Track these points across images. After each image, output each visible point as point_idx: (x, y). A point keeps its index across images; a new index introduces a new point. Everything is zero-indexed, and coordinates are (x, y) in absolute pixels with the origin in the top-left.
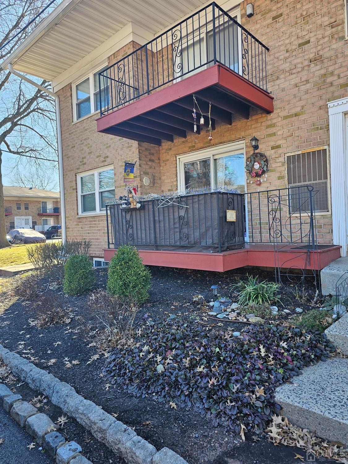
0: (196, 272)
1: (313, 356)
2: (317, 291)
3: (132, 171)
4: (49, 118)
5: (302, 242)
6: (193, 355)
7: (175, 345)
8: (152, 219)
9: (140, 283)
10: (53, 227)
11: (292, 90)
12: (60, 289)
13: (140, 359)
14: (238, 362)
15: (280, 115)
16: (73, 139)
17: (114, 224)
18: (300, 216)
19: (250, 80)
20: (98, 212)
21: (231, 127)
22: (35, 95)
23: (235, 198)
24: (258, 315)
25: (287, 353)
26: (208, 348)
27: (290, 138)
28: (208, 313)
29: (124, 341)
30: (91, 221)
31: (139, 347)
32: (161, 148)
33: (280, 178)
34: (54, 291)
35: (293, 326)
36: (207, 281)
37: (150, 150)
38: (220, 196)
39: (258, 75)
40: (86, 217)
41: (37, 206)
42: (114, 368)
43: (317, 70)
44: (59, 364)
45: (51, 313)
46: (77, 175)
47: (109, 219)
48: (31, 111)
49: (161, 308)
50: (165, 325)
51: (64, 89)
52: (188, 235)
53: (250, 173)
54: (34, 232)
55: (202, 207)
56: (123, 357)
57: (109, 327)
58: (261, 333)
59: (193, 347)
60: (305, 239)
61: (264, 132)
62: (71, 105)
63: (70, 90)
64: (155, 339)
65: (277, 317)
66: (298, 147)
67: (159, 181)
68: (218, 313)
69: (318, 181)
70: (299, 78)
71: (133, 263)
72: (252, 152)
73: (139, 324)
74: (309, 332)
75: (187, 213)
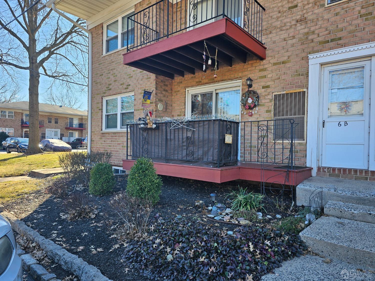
0: (197, 182)
1: (290, 253)
2: (293, 203)
3: (149, 98)
4: (81, 50)
5: (283, 163)
6: (197, 248)
7: (182, 239)
8: (165, 137)
9: (154, 188)
10: (78, 140)
11: (281, 43)
12: (85, 190)
13: (153, 250)
14: (232, 255)
15: (270, 62)
16: (101, 68)
17: (133, 140)
18: (283, 143)
19: (249, 33)
20: (119, 129)
21: (231, 69)
22: (70, 30)
23: (233, 125)
24: (247, 218)
25: (270, 250)
26: (208, 243)
27: (277, 81)
28: (207, 215)
29: (139, 234)
30: (112, 136)
31: (152, 240)
32: (173, 81)
33: (268, 111)
34: (80, 192)
35: (274, 229)
36: (206, 190)
37: (165, 82)
38: (222, 123)
39: (255, 29)
40: (109, 133)
41: (65, 121)
42: (132, 256)
43: (301, 29)
44: (86, 251)
45: (79, 209)
46: (103, 98)
47: (129, 135)
48: (66, 44)
49: (169, 210)
50: (173, 223)
51: (97, 28)
52: (193, 152)
53: (244, 106)
54: (62, 142)
55: (206, 131)
56: (140, 247)
57: (128, 223)
58: (250, 233)
59: (196, 242)
60: (286, 161)
61: (257, 74)
62: (101, 41)
63: (101, 29)
64: (165, 234)
65: (261, 221)
66: (283, 88)
67: (170, 108)
68: (215, 215)
69: (297, 116)
70: (288, 34)
71: (149, 172)
72: (247, 90)
73: (151, 221)
74: (287, 234)
75: (194, 134)
